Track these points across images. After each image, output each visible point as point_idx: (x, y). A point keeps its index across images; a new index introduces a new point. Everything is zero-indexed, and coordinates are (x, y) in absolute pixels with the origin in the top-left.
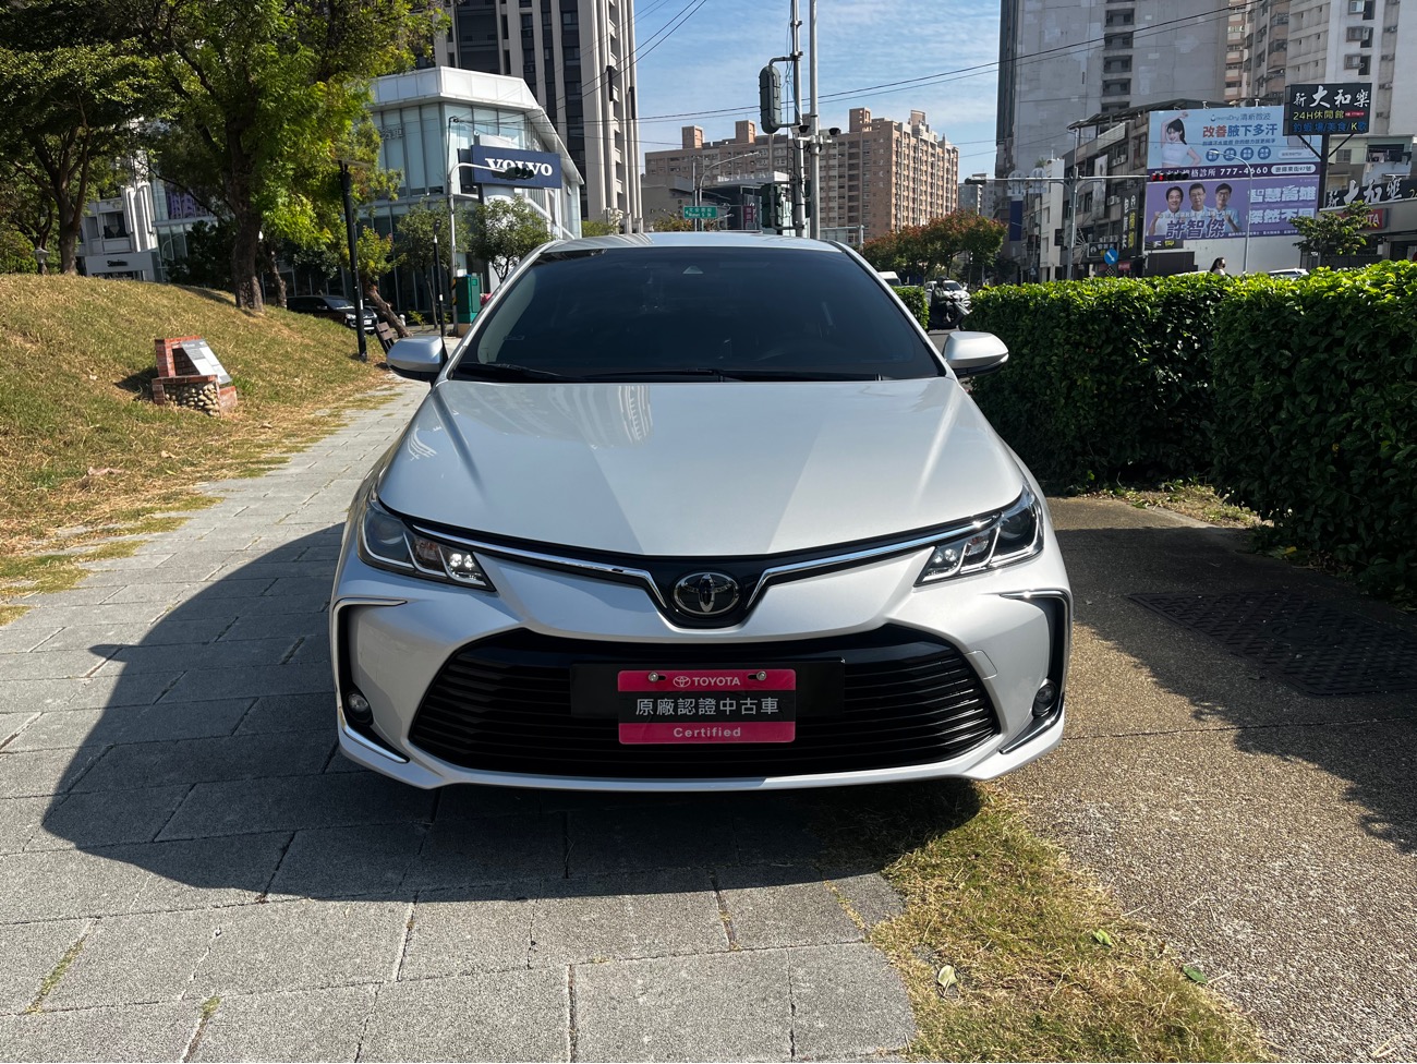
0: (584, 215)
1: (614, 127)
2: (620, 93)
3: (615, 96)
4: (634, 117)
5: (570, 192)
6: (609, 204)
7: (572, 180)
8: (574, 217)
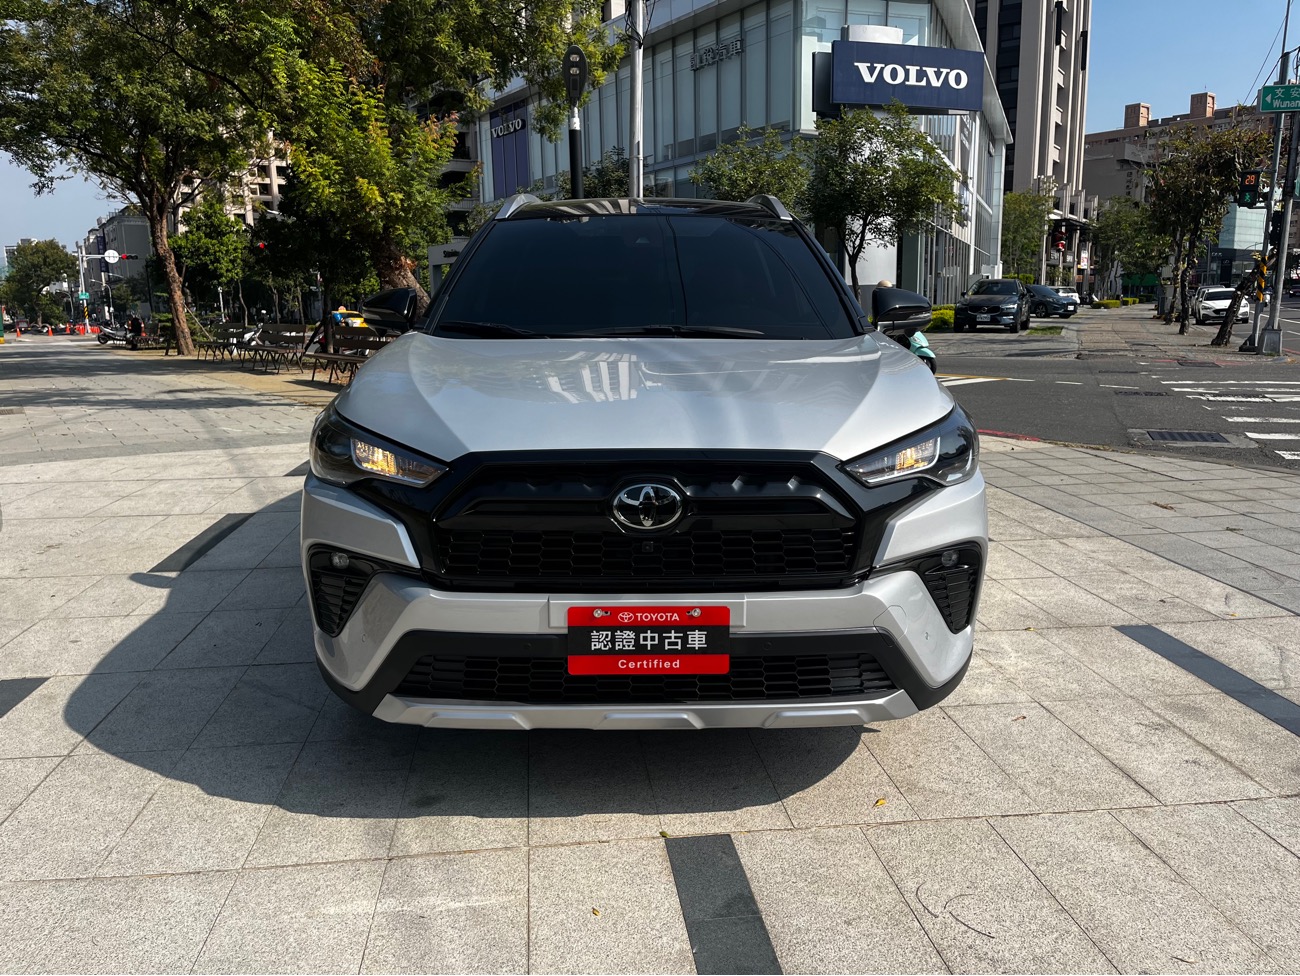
0: (1008, 186)
1: (1057, 78)
2: (1069, 39)
3: (1063, 44)
4: (1084, 68)
5: (992, 151)
6: (1042, 169)
7: (996, 137)
8: (996, 185)
